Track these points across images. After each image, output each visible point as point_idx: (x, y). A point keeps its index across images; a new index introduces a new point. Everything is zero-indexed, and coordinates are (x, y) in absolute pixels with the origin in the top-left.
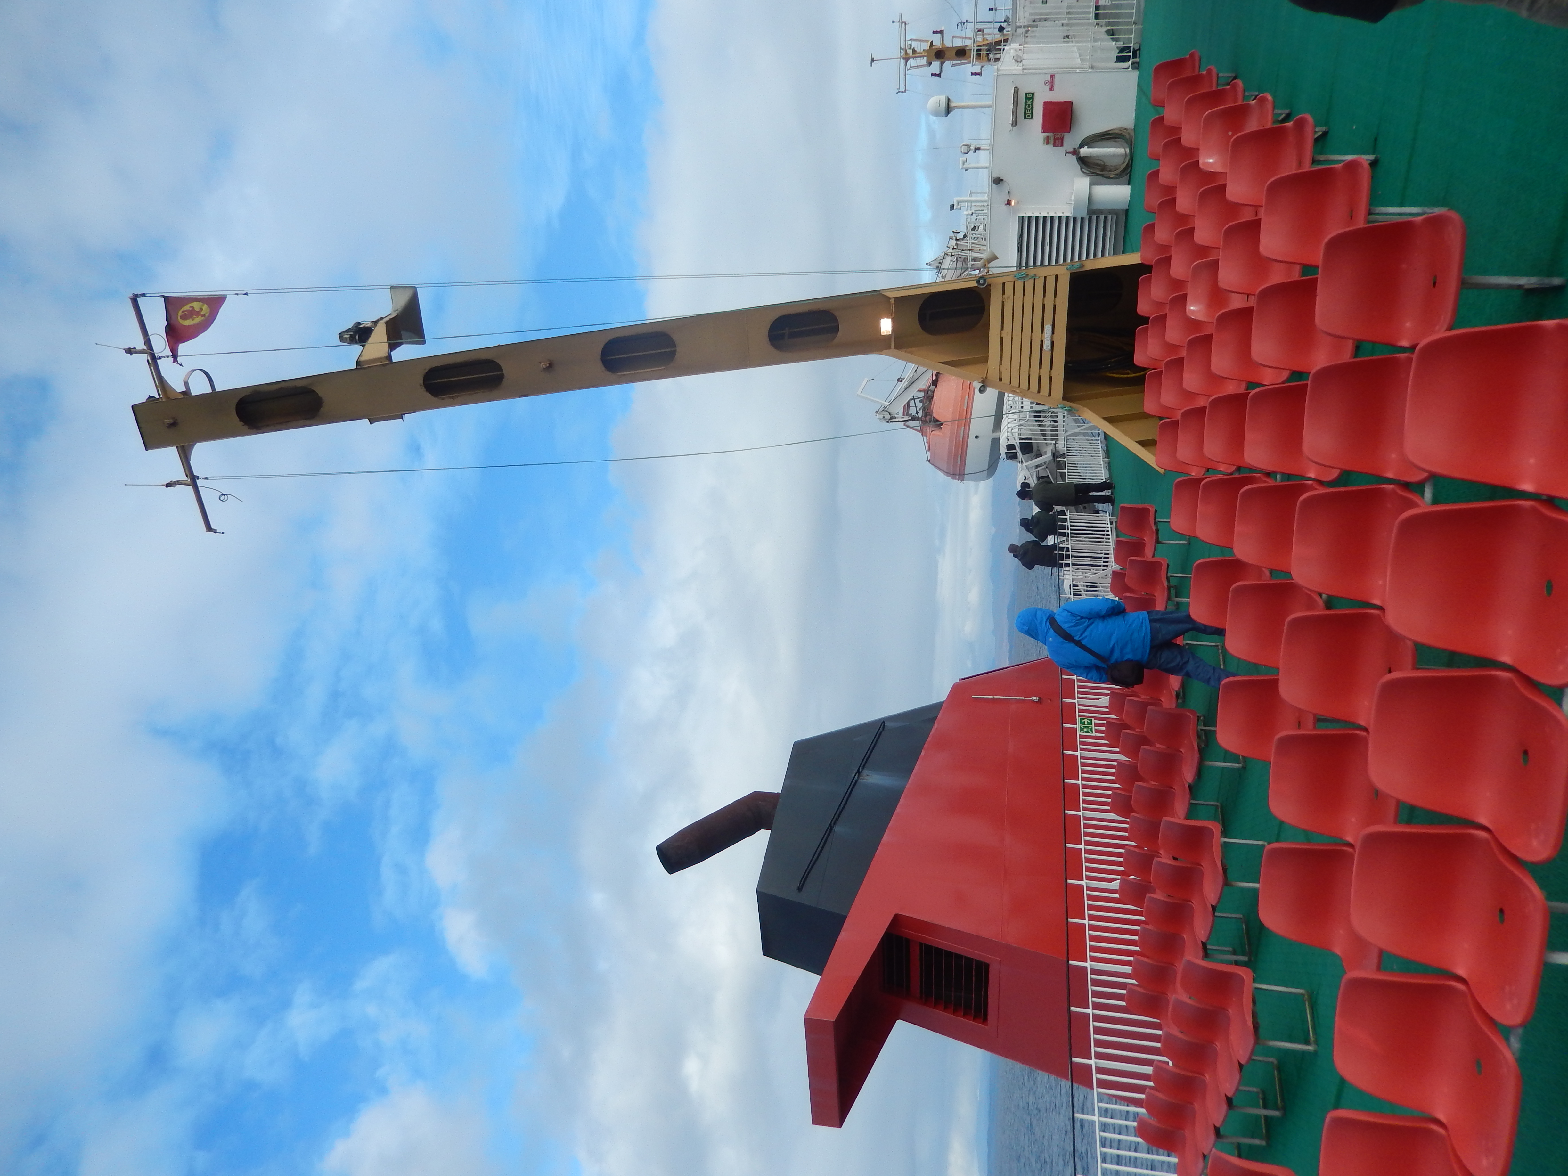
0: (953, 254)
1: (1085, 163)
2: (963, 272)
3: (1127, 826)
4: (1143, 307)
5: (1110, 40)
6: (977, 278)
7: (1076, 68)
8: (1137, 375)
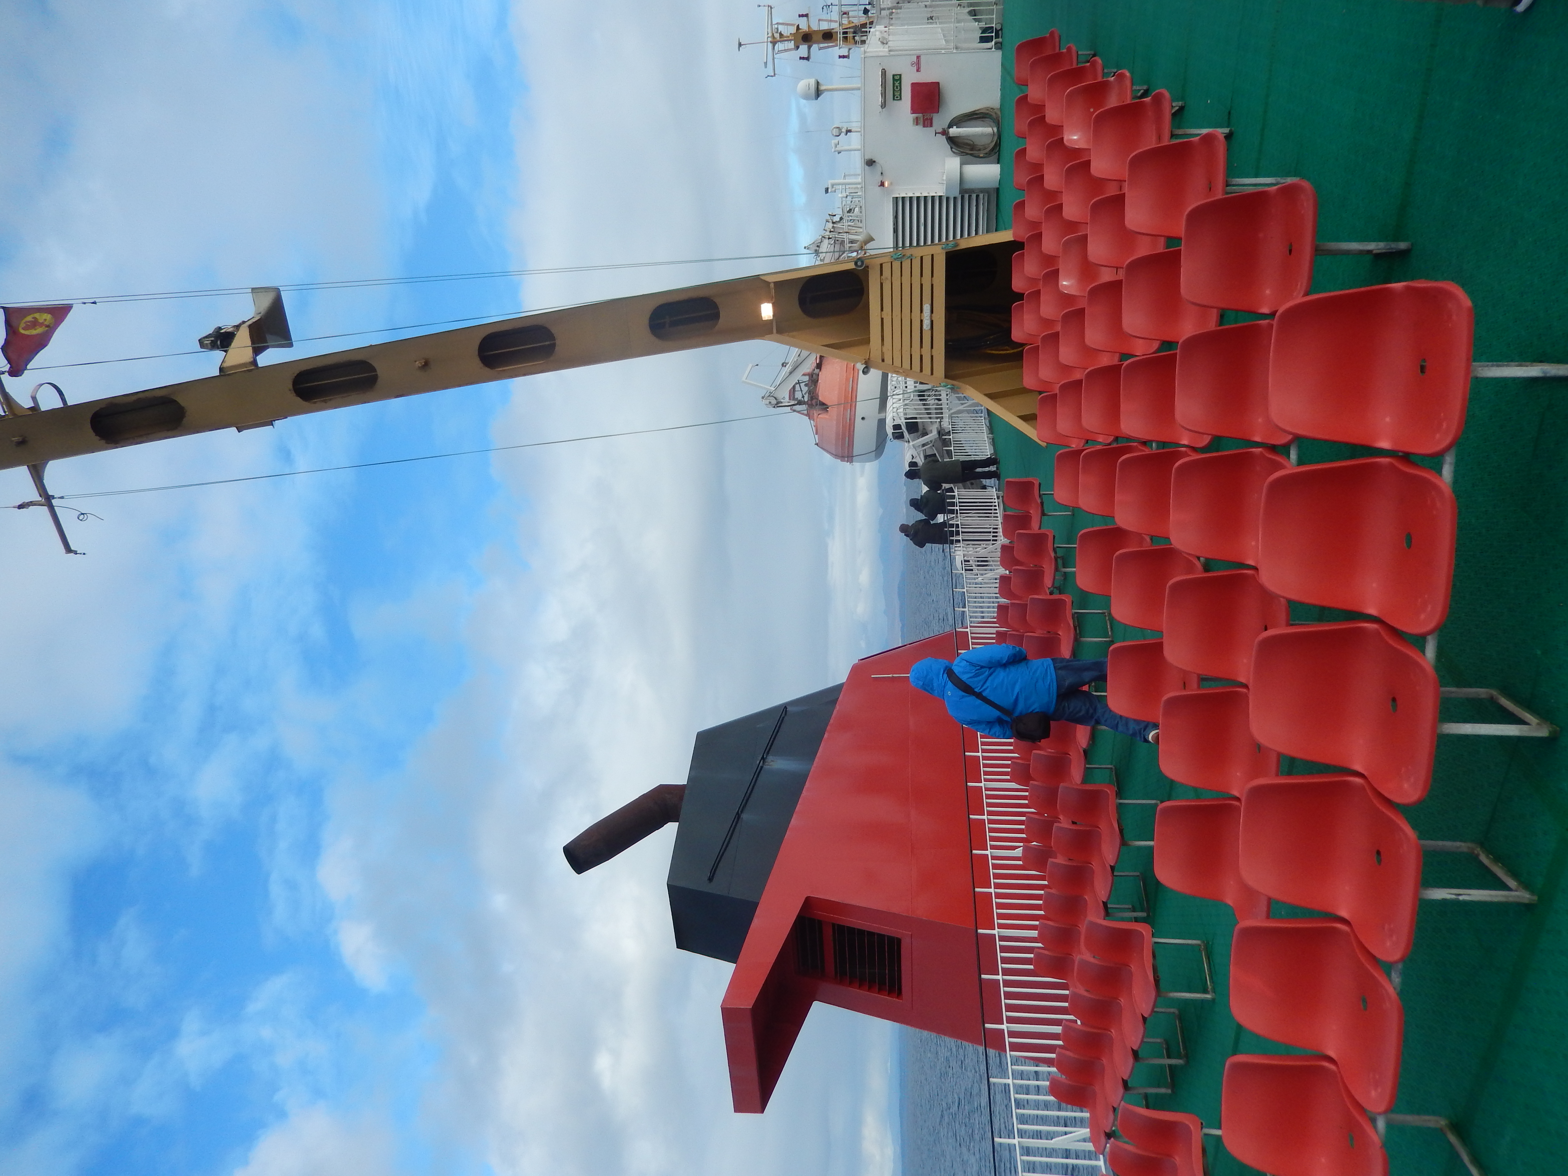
0: (831, 237)
1: (955, 143)
2: (841, 256)
3: (1027, 794)
4: (1018, 284)
5: (973, 20)
6: (855, 260)
7: (942, 49)
8: (1015, 350)
